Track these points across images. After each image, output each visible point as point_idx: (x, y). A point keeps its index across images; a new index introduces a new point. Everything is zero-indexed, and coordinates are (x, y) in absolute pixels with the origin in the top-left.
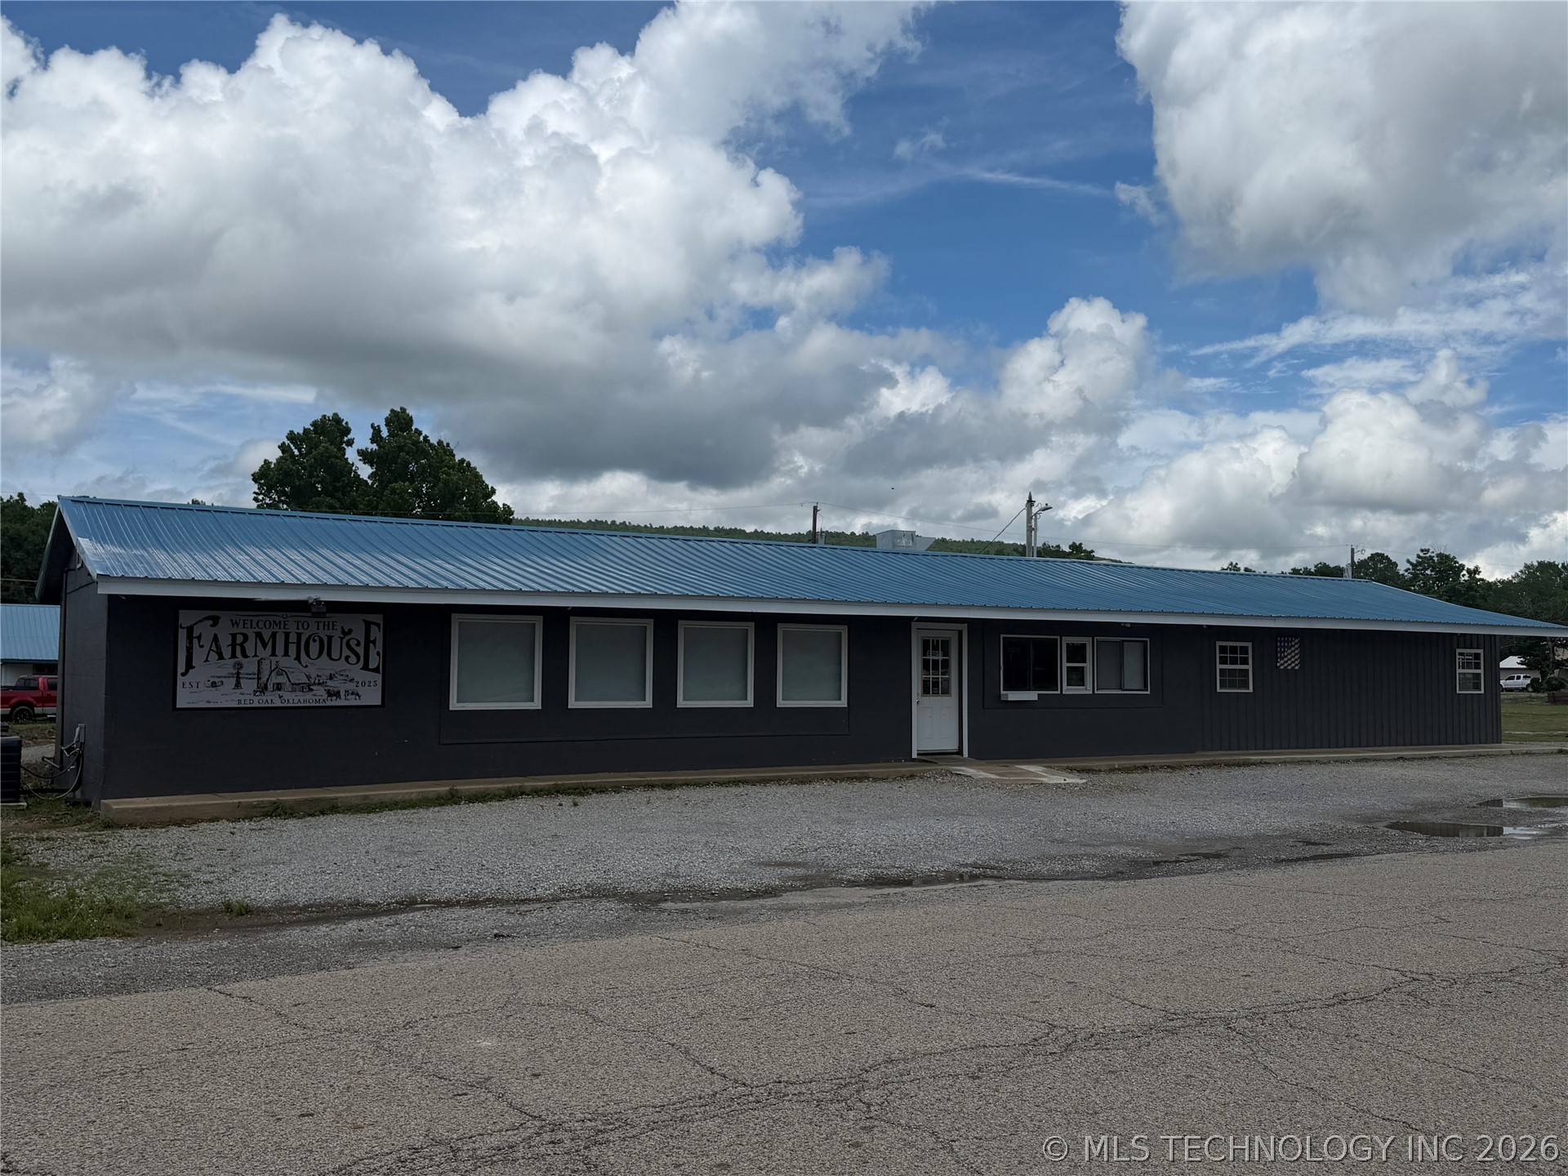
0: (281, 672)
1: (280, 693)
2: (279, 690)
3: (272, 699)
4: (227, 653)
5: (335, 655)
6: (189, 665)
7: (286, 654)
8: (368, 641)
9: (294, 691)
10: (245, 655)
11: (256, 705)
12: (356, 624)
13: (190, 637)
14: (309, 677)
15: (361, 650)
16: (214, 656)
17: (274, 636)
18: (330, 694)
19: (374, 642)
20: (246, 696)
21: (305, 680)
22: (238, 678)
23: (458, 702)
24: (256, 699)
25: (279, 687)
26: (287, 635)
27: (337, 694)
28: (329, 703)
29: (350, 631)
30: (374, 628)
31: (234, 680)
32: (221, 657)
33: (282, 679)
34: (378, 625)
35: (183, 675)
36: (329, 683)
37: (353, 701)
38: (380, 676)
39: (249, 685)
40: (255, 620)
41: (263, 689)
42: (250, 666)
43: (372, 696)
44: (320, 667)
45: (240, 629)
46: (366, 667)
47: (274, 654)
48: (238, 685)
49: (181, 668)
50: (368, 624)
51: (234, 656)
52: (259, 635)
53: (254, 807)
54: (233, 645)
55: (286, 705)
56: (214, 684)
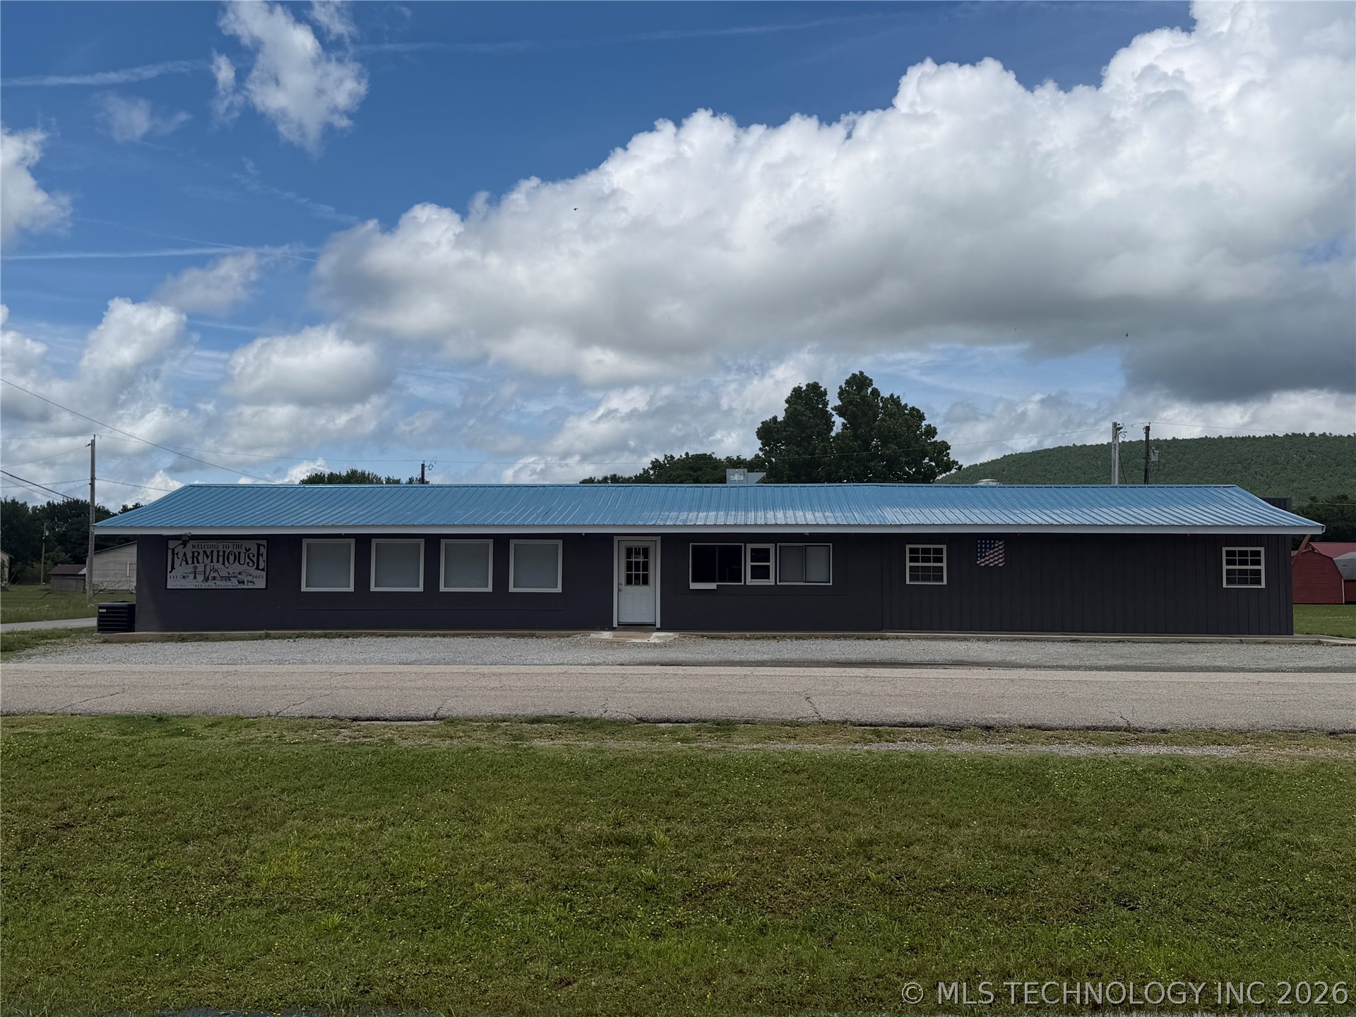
0: (216, 571)
1: (215, 581)
2: (214, 580)
3: (211, 585)
4: (190, 561)
5: (242, 562)
6: (173, 568)
7: (218, 562)
8: (259, 554)
9: (222, 580)
10: (198, 562)
11: (203, 587)
12: (253, 546)
13: (173, 554)
14: (229, 574)
15: (255, 559)
16: (184, 563)
17: (212, 552)
18: (239, 582)
19: (262, 555)
20: (199, 583)
21: (227, 575)
22: (195, 574)
23: (306, 587)
24: (204, 584)
25: (214, 578)
26: (218, 552)
27: (243, 582)
28: (239, 587)
29: (250, 549)
30: (262, 547)
31: (193, 575)
32: (187, 563)
33: (216, 574)
34: (264, 546)
35: (170, 572)
36: (239, 576)
37: (251, 586)
38: (265, 573)
39: (200, 578)
40: (203, 544)
41: (207, 579)
42: (200, 568)
43: (261, 584)
44: (234, 568)
45: (196, 549)
46: (257, 568)
47: (212, 562)
48: (195, 578)
49: (169, 569)
50: (259, 546)
51: (193, 563)
52: (205, 552)
53: (169, 637)
54: (193, 557)
55: (218, 587)
56: (184, 577)
